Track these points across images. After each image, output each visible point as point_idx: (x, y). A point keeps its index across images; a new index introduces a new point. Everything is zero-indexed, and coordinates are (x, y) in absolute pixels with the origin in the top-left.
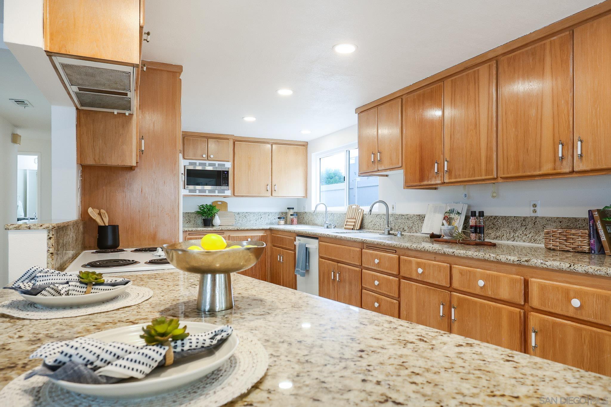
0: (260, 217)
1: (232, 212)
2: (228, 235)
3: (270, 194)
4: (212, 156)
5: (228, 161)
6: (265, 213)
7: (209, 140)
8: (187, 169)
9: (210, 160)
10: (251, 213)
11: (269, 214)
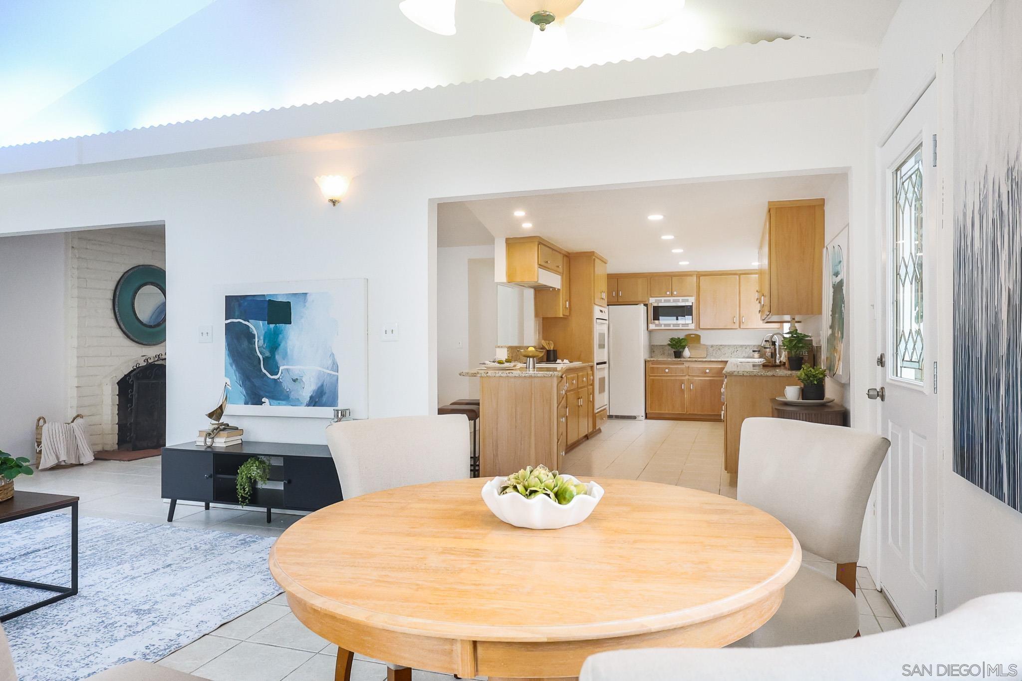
0: (736, 350)
1: (704, 345)
2: (687, 366)
3: (738, 327)
4: (675, 293)
5: (692, 296)
6: (742, 346)
7: (673, 278)
8: (653, 307)
9: (674, 297)
10: (725, 346)
11: (746, 347)
